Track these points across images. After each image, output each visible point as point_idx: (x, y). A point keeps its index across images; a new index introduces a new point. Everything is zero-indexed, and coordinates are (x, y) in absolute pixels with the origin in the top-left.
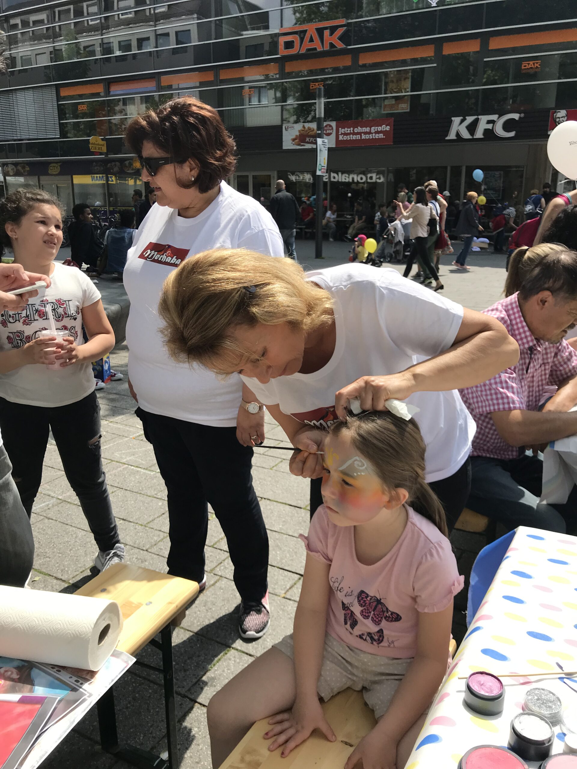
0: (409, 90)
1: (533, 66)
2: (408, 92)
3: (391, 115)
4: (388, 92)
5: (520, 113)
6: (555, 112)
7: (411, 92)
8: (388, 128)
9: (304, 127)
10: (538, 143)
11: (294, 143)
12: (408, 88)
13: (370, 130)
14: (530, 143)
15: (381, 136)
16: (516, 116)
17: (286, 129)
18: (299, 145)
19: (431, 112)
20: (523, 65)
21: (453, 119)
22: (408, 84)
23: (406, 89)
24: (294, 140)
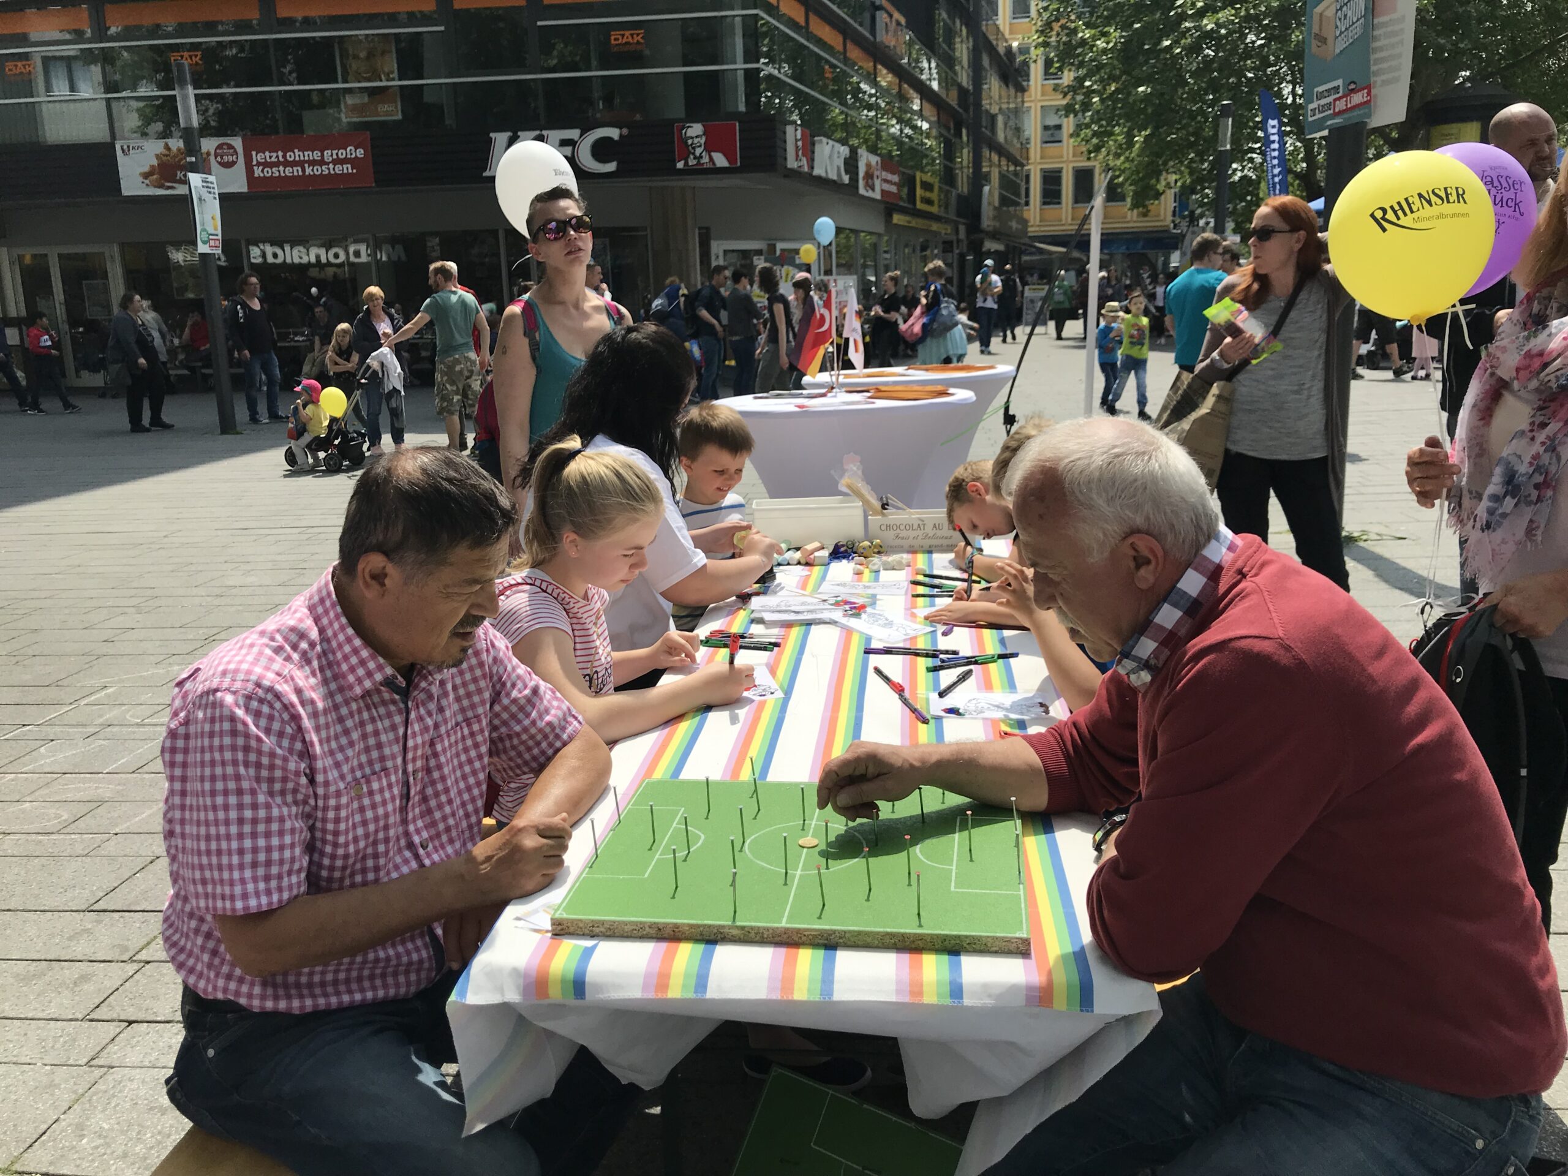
0: (395, 75)
1: (630, 39)
2: (393, 79)
3: (366, 126)
4: (350, 78)
5: (621, 128)
6: (683, 127)
7: (400, 80)
8: (360, 153)
9: (167, 147)
10: (666, 184)
11: (147, 181)
12: (392, 72)
13: (322, 155)
14: (650, 184)
15: (347, 168)
16: (614, 133)
17: (123, 151)
18: (161, 186)
19: (447, 122)
20: (612, 38)
21: (492, 135)
22: (391, 64)
23: (388, 75)
24: (146, 176)
